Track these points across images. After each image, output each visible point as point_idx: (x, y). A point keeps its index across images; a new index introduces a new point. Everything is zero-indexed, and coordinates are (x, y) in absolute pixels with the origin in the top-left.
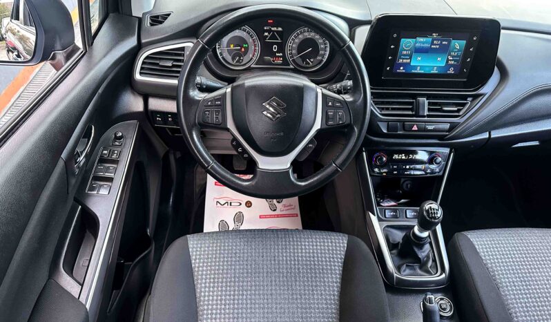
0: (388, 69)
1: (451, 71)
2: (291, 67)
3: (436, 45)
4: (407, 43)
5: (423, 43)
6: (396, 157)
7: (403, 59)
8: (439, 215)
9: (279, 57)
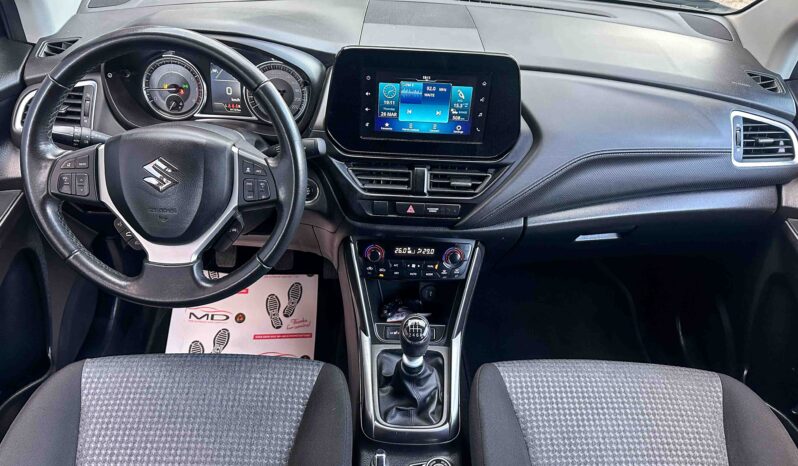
0: (367, 125)
1: (459, 130)
2: (254, 118)
3: (429, 92)
4: (387, 90)
5: (412, 89)
6: (398, 250)
7: (387, 112)
8: (424, 334)
9: (235, 103)
